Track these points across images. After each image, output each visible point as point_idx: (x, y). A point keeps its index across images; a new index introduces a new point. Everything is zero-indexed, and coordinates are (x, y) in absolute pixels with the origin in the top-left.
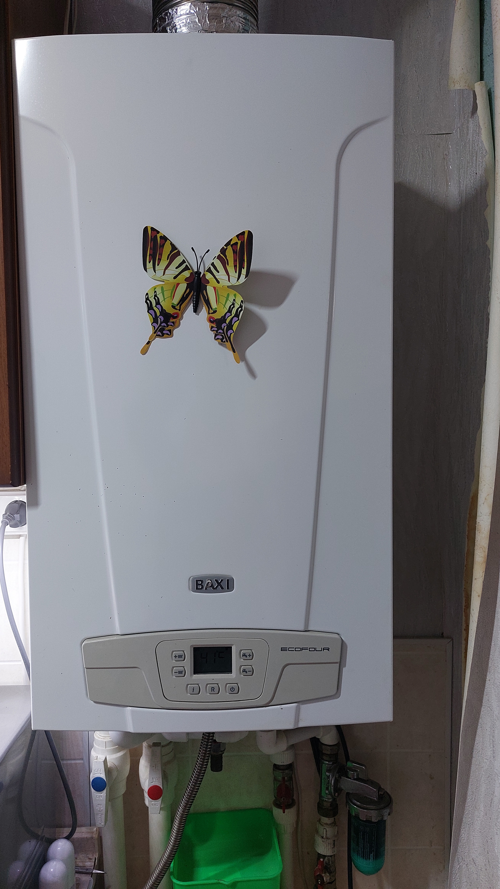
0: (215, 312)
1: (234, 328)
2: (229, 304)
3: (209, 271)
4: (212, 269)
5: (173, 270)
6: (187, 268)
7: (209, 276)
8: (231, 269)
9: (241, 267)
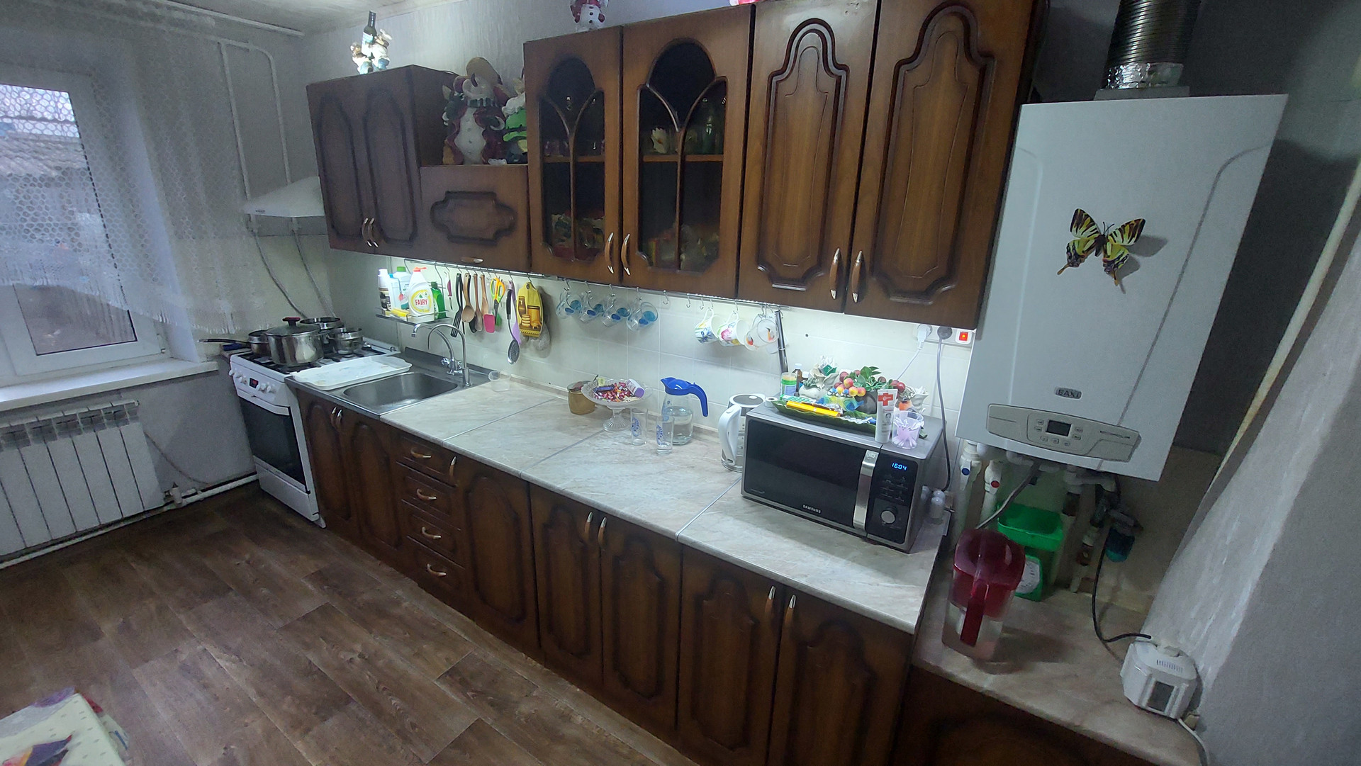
0: (1109, 257)
1: (1119, 267)
2: (1119, 254)
3: (1111, 235)
4: (1113, 234)
5: (1088, 232)
6: (1097, 232)
7: (1110, 238)
8: (1126, 236)
9: (1133, 236)
